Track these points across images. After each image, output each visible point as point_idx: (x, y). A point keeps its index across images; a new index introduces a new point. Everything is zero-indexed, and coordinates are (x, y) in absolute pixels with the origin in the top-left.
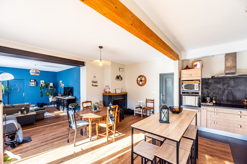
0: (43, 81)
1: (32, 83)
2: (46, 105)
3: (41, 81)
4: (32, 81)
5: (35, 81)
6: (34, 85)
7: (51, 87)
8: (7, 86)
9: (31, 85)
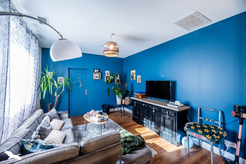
0: (109, 72)
1: (96, 74)
2: (113, 107)
3: (106, 72)
4: (96, 71)
5: (99, 72)
6: (98, 78)
7: (118, 81)
8: (67, 79)
9: (96, 78)
